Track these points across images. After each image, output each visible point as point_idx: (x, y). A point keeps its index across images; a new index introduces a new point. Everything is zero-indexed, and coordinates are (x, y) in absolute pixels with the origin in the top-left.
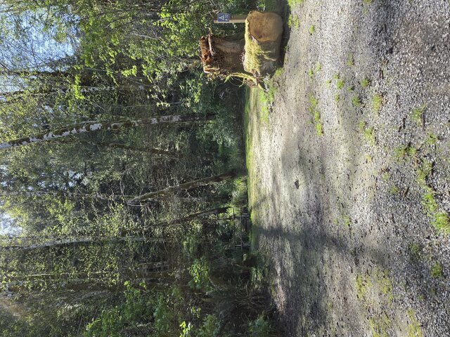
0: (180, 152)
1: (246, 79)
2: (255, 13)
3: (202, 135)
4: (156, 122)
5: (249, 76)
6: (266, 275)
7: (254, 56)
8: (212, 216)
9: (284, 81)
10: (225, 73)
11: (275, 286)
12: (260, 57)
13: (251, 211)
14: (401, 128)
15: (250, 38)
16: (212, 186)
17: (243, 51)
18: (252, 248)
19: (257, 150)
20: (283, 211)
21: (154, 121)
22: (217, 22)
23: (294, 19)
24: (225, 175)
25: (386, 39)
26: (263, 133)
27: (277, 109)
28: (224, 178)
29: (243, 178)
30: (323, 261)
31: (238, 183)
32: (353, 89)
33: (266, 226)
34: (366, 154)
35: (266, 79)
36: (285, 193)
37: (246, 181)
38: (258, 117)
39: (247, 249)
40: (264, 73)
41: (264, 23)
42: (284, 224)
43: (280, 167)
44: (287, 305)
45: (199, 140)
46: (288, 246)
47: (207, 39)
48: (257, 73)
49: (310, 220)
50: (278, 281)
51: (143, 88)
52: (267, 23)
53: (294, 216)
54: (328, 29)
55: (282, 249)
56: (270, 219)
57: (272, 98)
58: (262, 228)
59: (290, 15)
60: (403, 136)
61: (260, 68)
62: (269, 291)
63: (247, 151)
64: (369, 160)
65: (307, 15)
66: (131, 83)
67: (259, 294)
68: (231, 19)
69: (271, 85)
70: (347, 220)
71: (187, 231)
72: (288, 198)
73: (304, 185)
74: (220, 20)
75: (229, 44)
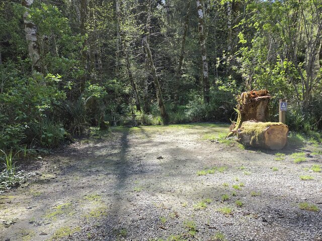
0: (181, 77)
1: (236, 124)
2: (286, 129)
3: (193, 93)
4: (203, 59)
5: (238, 126)
6: (95, 137)
7: (254, 128)
8: (134, 100)
9: (235, 150)
10: (241, 108)
11: (88, 143)
12: (253, 133)
13: (139, 127)
14: (209, 226)
15: (268, 126)
16: (156, 101)
17: (258, 121)
18: (113, 128)
19: (183, 132)
20: (140, 148)
21: (204, 58)
22: (280, 102)
23: (282, 157)
24: (164, 109)
25: (273, 218)
26: (195, 136)
27: (214, 145)
28: (162, 109)
29: (162, 122)
30: (107, 174)
31: (158, 119)
32: (234, 195)
33: (129, 137)
34: (187, 202)
35: (236, 138)
36: (153, 150)
37: (159, 124)
38: (207, 133)
39: (112, 124)
40: (241, 136)
41: (278, 136)
42: (131, 149)
43: (172, 147)
44: (75, 150)
45: (189, 91)
46: (116, 151)
47: (267, 95)
48: (241, 131)
49: (135, 166)
50: (91, 145)
51: (229, 49)
52: (279, 138)
53: (138, 156)
54: (277, 179)
55: (113, 147)
56: (134, 140)
57: (221, 142)
58: (128, 134)
59: (284, 155)
60: (202, 227)
61: (245, 133)
62: (84, 139)
63: (181, 125)
64: (183, 205)
65: (285, 166)
66: (233, 40)
67: (81, 132)
68: (282, 112)
69: (231, 141)
70: (138, 190)
71: (123, 82)
72: (150, 152)
73: (160, 163)
74: (282, 104)
75: (263, 110)
